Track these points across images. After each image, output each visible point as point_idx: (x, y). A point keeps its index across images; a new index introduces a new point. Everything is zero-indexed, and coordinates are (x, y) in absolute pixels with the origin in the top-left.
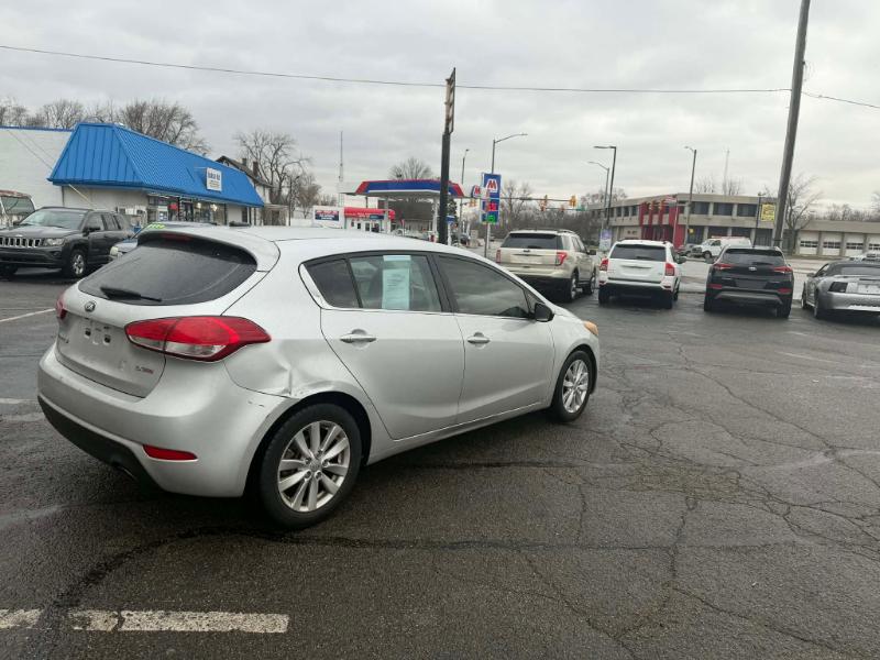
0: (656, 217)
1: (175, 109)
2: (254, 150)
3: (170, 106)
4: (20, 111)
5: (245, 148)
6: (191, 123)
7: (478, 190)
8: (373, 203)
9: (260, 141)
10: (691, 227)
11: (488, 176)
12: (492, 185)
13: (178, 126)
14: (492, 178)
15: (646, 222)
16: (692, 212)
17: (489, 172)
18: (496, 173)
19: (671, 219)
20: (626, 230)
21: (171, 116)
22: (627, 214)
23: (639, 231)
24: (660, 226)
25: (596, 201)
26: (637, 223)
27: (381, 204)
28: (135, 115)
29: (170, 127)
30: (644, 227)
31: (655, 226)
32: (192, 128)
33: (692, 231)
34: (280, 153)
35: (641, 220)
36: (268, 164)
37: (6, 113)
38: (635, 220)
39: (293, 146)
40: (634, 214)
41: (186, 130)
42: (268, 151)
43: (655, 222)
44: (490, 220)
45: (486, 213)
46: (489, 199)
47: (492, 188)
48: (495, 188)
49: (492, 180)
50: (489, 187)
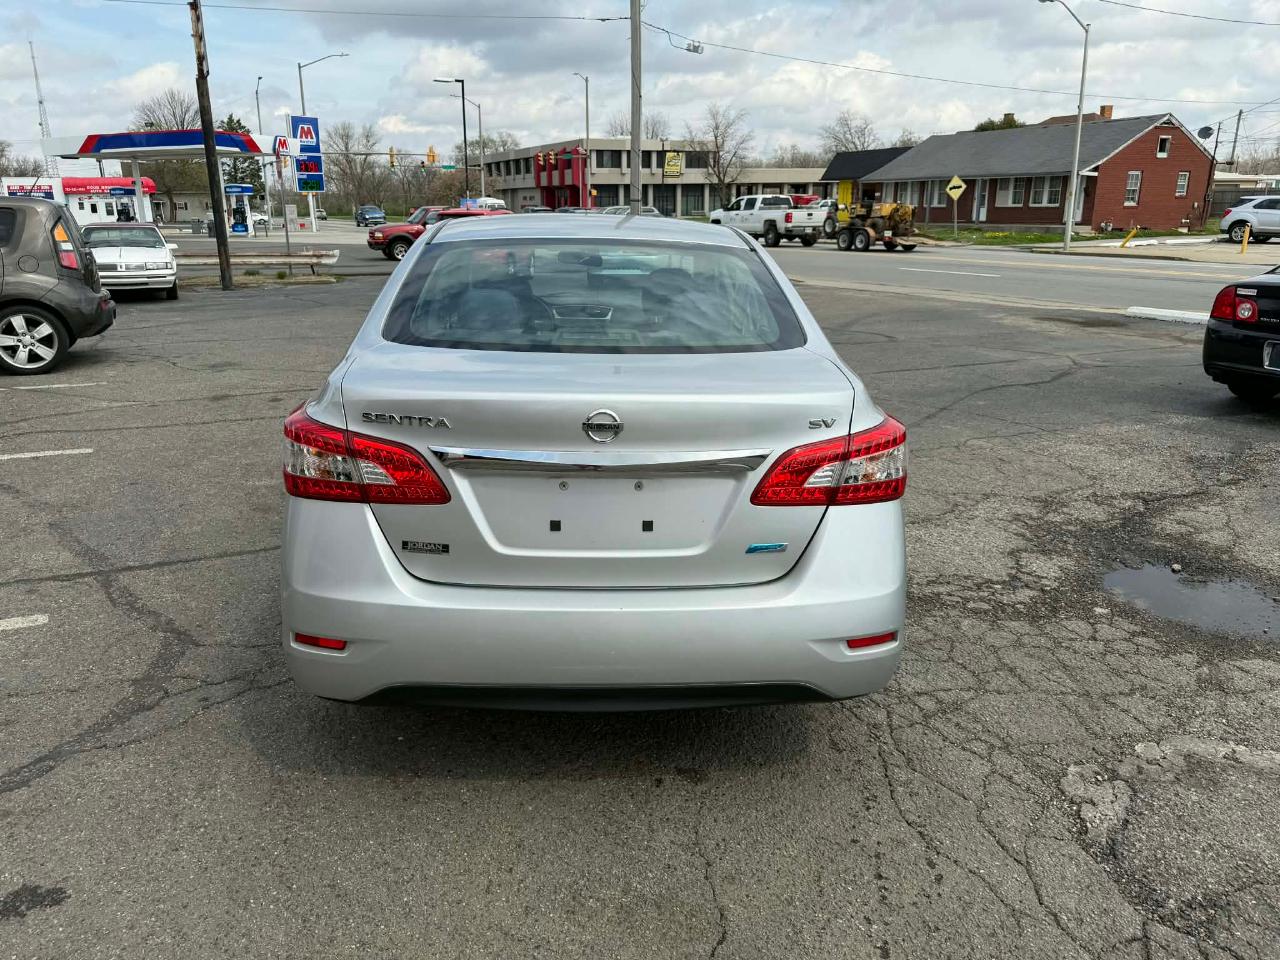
0: (556, 174)
7: (283, 144)
8: (113, 168)
10: (594, 186)
11: (296, 121)
12: (307, 133)
14: (302, 124)
15: (544, 182)
16: (600, 164)
17: (299, 114)
18: (308, 115)
19: (575, 176)
20: (521, 195)
22: (518, 172)
23: (538, 195)
24: (562, 187)
26: (533, 185)
27: (127, 170)
30: (543, 189)
31: (558, 188)
33: (594, 192)
35: (538, 179)
38: (529, 180)
40: (528, 171)
43: (556, 182)
44: (312, 188)
45: (305, 177)
46: (305, 156)
47: (307, 138)
48: (312, 138)
49: (306, 127)
50: (301, 137)
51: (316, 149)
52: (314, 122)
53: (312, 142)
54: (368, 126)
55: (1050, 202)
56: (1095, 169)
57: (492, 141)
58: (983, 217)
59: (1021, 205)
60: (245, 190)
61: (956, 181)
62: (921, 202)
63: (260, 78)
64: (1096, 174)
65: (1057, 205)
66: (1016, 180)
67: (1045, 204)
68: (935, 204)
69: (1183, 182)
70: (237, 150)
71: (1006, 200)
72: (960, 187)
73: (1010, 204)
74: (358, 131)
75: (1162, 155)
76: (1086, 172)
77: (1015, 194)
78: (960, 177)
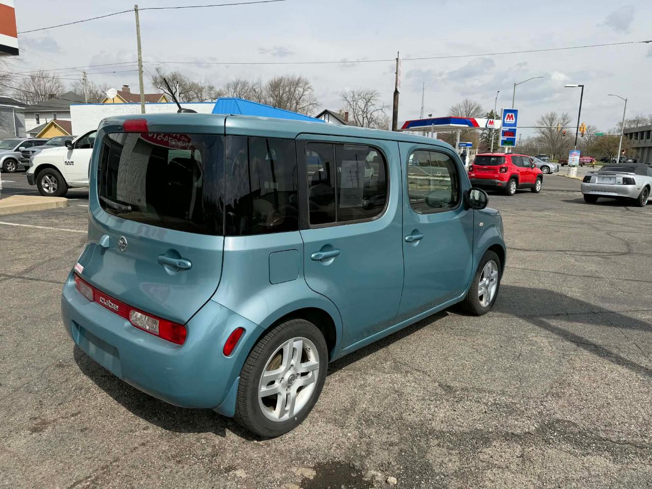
1: (299, 79)
2: (352, 103)
3: (297, 78)
4: (211, 88)
5: (346, 103)
6: (308, 88)
7: (492, 123)
9: (357, 97)
11: (507, 112)
12: (510, 117)
13: (301, 90)
14: (510, 112)
17: (509, 108)
18: (514, 109)
21: (297, 84)
25: (632, 126)
28: (275, 86)
29: (297, 92)
32: (310, 90)
34: (369, 104)
36: (361, 112)
37: (204, 90)
39: (378, 98)
41: (306, 93)
42: (361, 104)
44: (508, 144)
45: (506, 139)
46: (507, 129)
47: (510, 119)
48: (513, 119)
49: (510, 114)
50: (507, 119)
51: (515, 125)
52: (515, 112)
53: (512, 122)
54: (565, 113)
57: (645, 120)
60: (467, 145)
63: (498, 92)
70: (467, 126)
74: (559, 117)
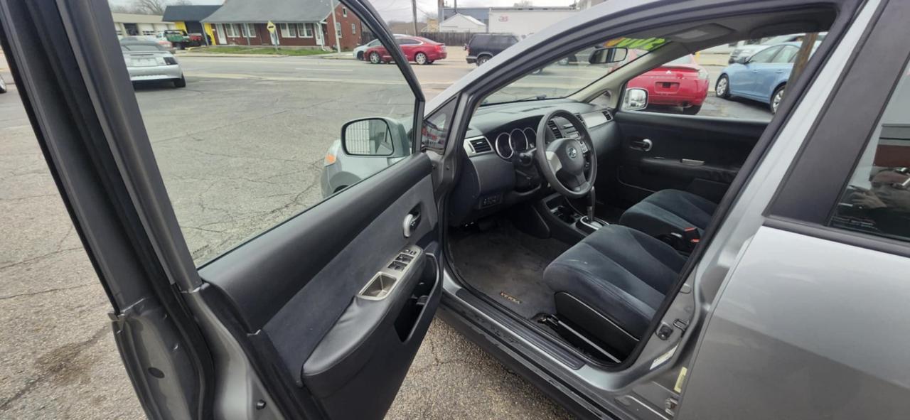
55: (308, 35)
56: (325, 21)
58: (278, 43)
59: (295, 37)
61: (270, 24)
62: (241, 35)
64: (325, 23)
65: (312, 37)
66: (289, 25)
67: (306, 36)
68: (250, 36)
69: (353, 28)
71: (286, 34)
72: (272, 27)
73: (289, 36)
75: (345, 16)
76: (322, 22)
77: (290, 31)
78: (272, 21)
